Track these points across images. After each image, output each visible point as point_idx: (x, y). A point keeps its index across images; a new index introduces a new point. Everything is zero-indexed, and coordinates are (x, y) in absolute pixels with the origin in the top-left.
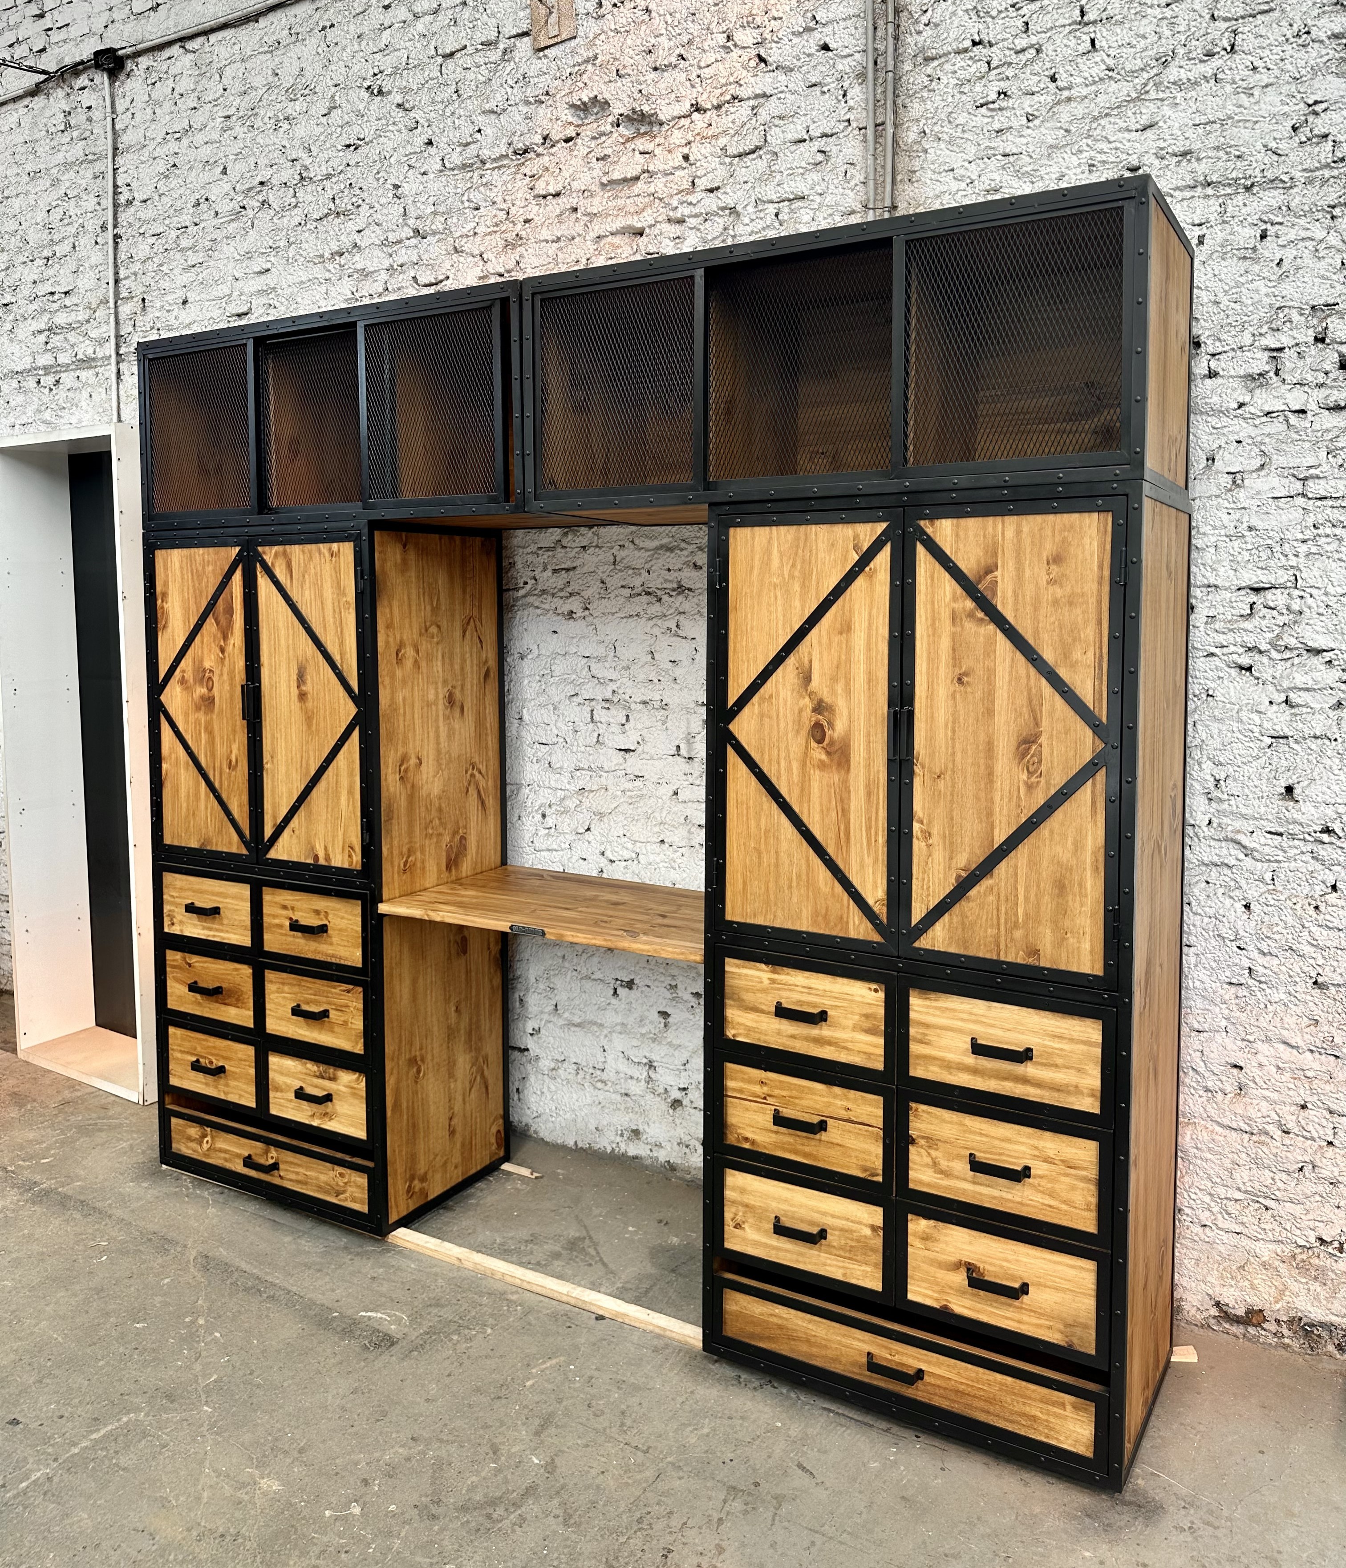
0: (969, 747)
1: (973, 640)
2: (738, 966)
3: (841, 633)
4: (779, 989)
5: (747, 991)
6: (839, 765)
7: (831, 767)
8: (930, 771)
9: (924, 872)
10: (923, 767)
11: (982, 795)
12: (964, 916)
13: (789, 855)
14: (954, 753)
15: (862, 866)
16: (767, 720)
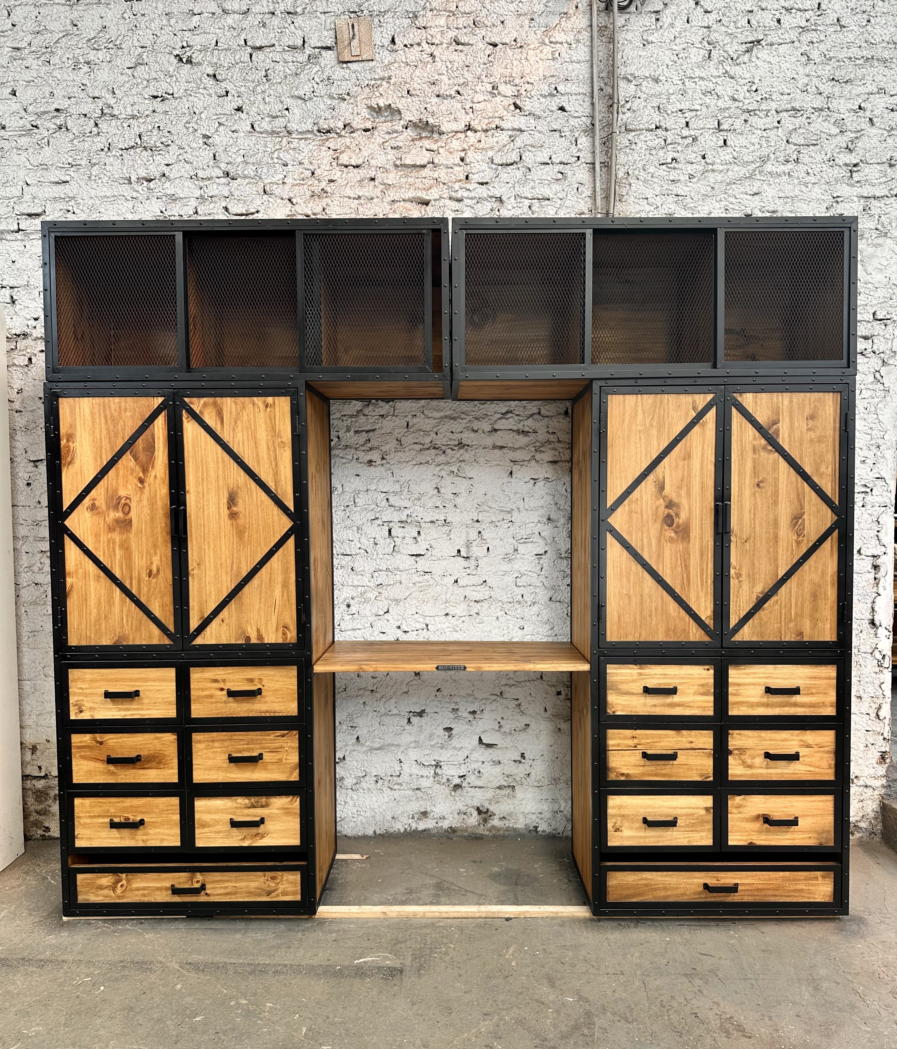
0: (764, 524)
1: (765, 462)
2: (615, 669)
3: (684, 460)
4: (644, 679)
5: (623, 683)
6: (683, 539)
7: (678, 540)
8: (740, 538)
9: (737, 597)
10: (736, 537)
11: (771, 550)
12: (761, 619)
13: (650, 596)
14: (755, 527)
15: (698, 597)
16: (634, 514)
